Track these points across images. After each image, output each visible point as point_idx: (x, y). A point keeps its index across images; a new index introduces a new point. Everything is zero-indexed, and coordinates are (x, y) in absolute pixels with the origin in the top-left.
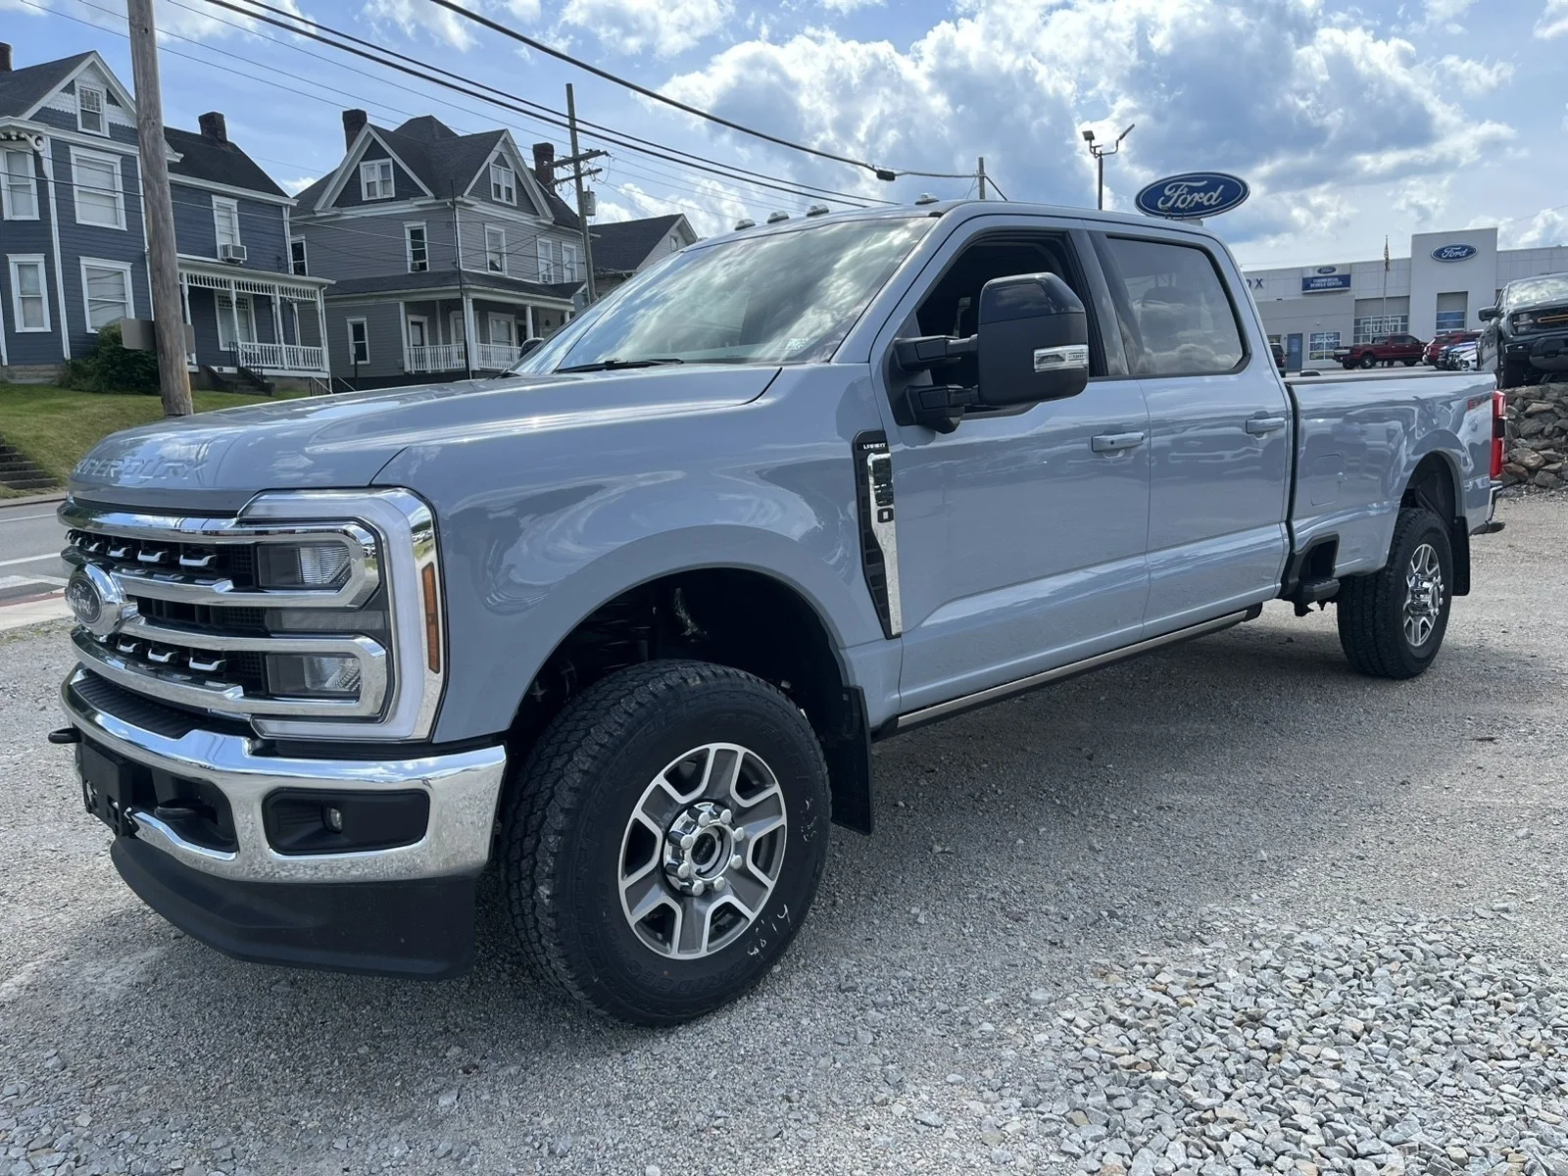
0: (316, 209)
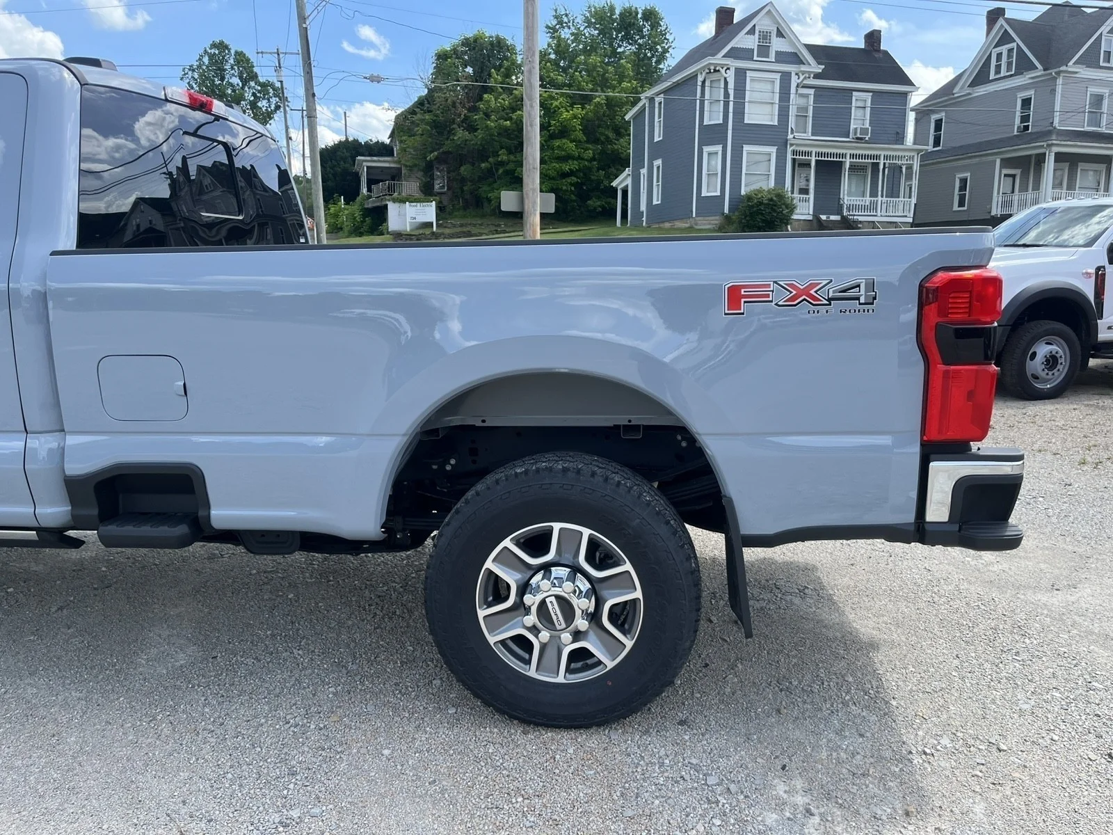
0: (954, 92)
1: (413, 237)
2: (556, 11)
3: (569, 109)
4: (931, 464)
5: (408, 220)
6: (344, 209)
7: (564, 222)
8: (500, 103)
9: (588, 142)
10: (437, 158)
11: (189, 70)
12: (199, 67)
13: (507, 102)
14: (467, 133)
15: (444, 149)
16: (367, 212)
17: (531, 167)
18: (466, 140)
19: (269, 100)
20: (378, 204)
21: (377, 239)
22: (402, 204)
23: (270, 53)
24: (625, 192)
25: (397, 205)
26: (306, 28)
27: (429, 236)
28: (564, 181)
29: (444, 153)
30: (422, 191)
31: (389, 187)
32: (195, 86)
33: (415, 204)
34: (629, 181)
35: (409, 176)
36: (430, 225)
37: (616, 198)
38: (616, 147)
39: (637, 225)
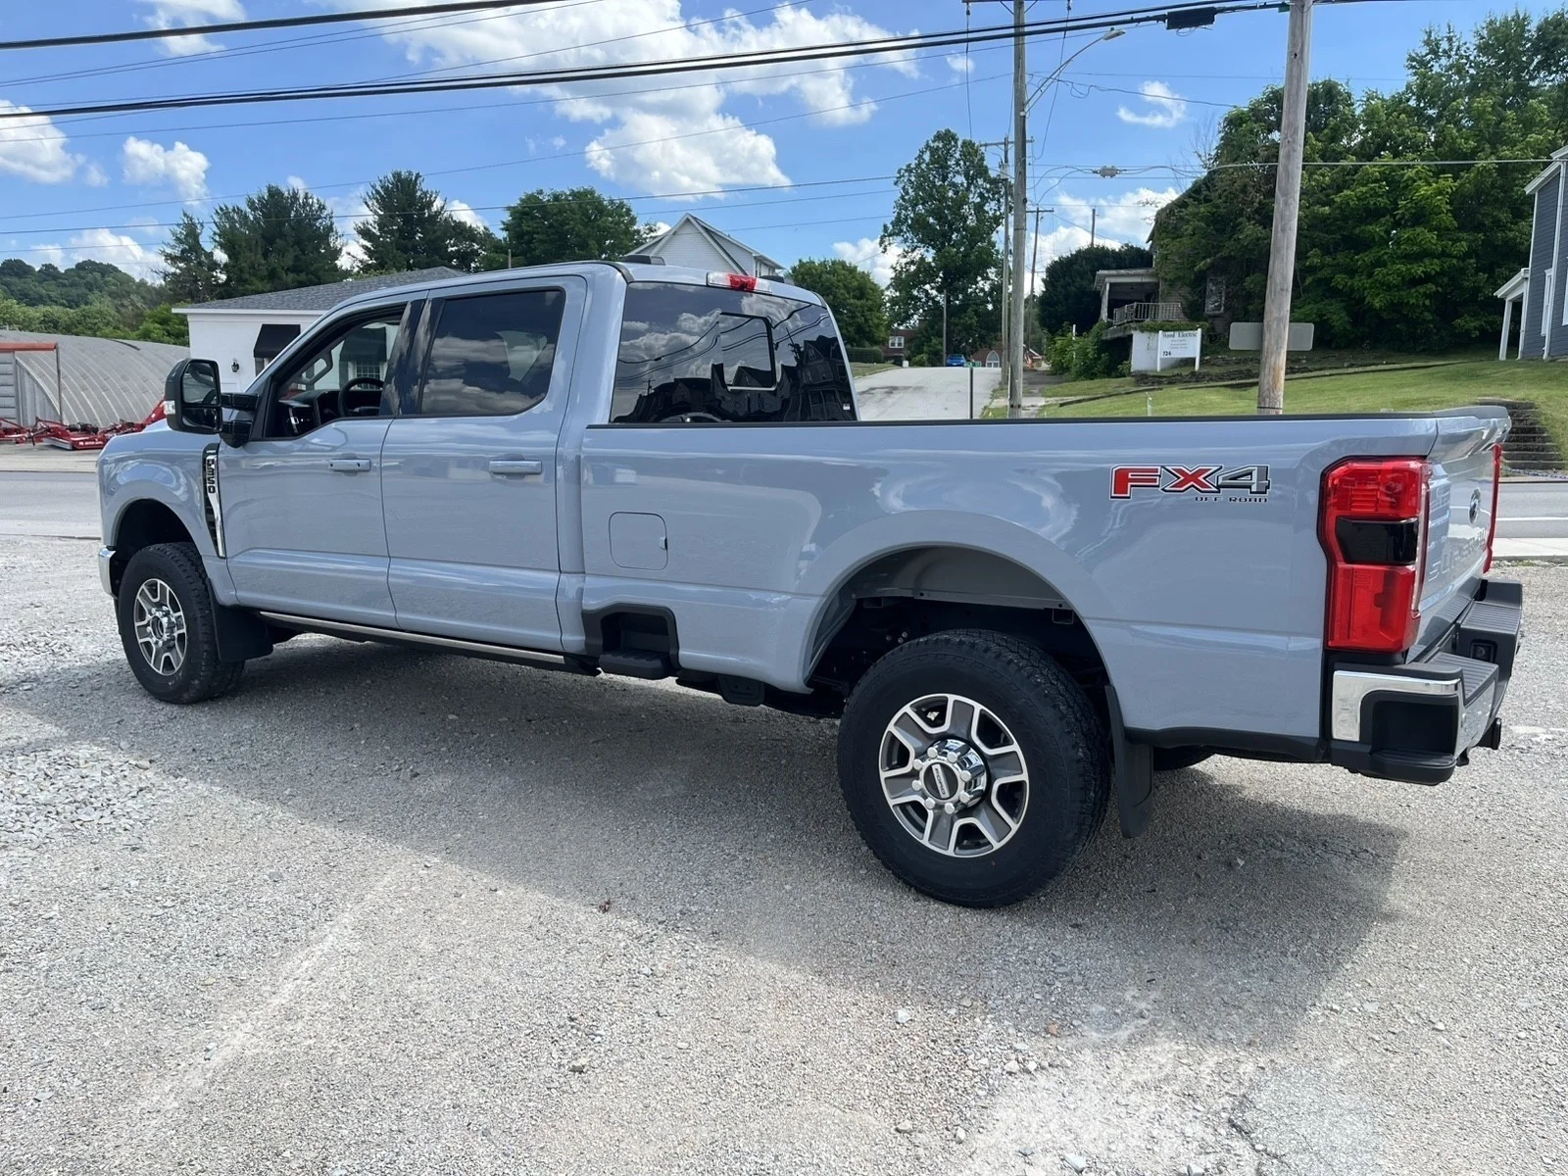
1: (1164, 379)
2: (1429, 34)
3: (1431, 180)
4: (1336, 673)
5: (1160, 355)
6: (1075, 342)
7: (1410, 353)
8: (1315, 180)
9: (1461, 228)
10: (1212, 266)
11: (906, 171)
12: (918, 165)
13: (1327, 178)
14: (1260, 228)
15: (1224, 253)
16: (1104, 346)
17: (1279, 288)
18: (1258, 239)
19: (999, 201)
20: (1120, 334)
21: (1112, 383)
22: (1153, 334)
23: (996, 144)
24: (1517, 305)
25: (1146, 335)
26: (1024, 117)
27: (1187, 379)
28: (1413, 290)
29: (1224, 258)
30: (1184, 313)
31: (1137, 311)
32: (910, 191)
33: (1172, 333)
34: (1525, 289)
35: (1169, 294)
36: (1191, 361)
37: (1502, 315)
38: (1511, 234)
39: (1533, 358)
